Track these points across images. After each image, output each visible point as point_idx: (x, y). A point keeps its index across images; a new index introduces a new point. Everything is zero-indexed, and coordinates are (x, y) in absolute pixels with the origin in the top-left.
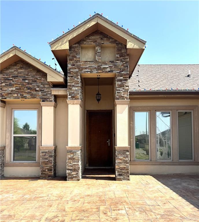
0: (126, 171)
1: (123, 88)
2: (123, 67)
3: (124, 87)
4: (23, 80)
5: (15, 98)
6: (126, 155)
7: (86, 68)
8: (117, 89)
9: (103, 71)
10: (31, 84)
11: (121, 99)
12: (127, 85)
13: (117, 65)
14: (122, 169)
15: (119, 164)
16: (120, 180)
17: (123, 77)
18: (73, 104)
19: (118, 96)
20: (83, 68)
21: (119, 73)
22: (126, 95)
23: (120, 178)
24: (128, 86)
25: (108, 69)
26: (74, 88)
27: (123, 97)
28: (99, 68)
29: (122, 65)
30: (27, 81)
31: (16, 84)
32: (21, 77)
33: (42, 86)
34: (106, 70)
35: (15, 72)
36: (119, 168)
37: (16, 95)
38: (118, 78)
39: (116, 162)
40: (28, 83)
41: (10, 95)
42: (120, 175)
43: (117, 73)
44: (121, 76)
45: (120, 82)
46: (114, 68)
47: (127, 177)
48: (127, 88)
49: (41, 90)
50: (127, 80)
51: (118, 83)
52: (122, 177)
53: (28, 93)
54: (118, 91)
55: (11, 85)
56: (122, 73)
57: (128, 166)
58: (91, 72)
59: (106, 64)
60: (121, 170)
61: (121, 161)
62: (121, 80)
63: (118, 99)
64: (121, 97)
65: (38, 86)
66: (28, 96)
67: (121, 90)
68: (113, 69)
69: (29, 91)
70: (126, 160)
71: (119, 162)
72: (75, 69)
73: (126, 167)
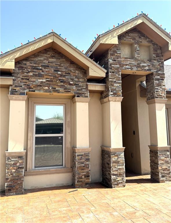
0: (168, 172)
1: (160, 87)
2: (159, 67)
3: (162, 86)
4: (55, 71)
5: (46, 91)
6: (167, 155)
7: (126, 65)
8: (155, 87)
9: (143, 69)
10: (64, 76)
11: (159, 98)
12: (164, 84)
13: (154, 65)
15: (162, 165)
16: (163, 182)
17: (160, 77)
18: (115, 101)
19: (156, 95)
20: (123, 65)
21: (156, 72)
22: (164, 94)
23: (163, 180)
25: (147, 68)
26: (115, 85)
27: (161, 96)
28: (138, 66)
29: (158, 65)
30: (59, 73)
31: (46, 75)
32: (52, 67)
33: (76, 79)
34: (145, 68)
35: (45, 61)
36: (161, 169)
37: (47, 88)
38: (156, 77)
39: (159, 163)
40: (61, 75)
41: (39, 88)
42: (163, 177)
43: (155, 72)
44: (158, 76)
45: (157, 81)
46: (152, 66)
47: (169, 178)
48: (164, 87)
49: (75, 84)
50: (164, 79)
51: (156, 82)
53: (61, 86)
54: (157, 90)
55: (40, 76)
56: (159, 72)
57: (169, 167)
58: (132, 69)
59: (145, 62)
60: (163, 171)
61: (163, 162)
62: (158, 80)
63: (157, 98)
64: (159, 96)
65: (72, 80)
66: (61, 90)
67: (159, 89)
68: (151, 68)
69: (62, 84)
70: (167, 160)
71: (161, 163)
72: (117, 64)
73: (167, 168)
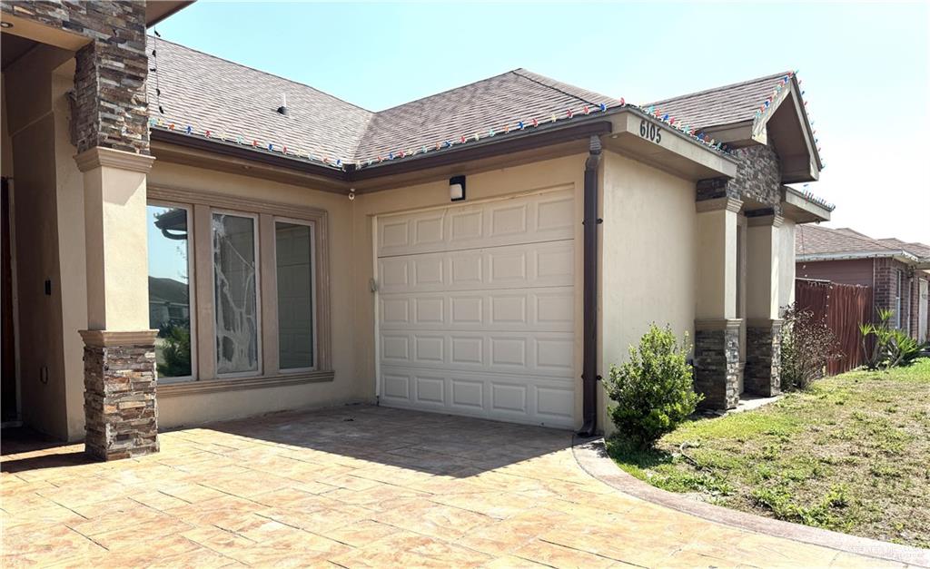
0: (146, 421)
1: (126, 105)
2: (121, 24)
3: (131, 104)
6: (145, 362)
8: (102, 103)
9: (38, 15)
11: (119, 147)
12: (141, 98)
13: (100, 10)
14: (128, 415)
15: (117, 398)
16: (122, 458)
17: (126, 65)
19: (107, 135)
21: (108, 41)
22: (140, 137)
23: (124, 450)
24: (146, 105)
25: (61, 15)
27: (128, 141)
29: (119, 16)
34: (50, 13)
36: (116, 411)
38: (104, 61)
39: (106, 390)
42: (121, 437)
43: (101, 40)
44: (118, 59)
45: (112, 79)
46: (88, 15)
47: (149, 441)
48: (143, 109)
50: (142, 79)
51: (104, 80)
52: (128, 445)
54: (108, 115)
56: (120, 46)
57: (150, 403)
60: (125, 418)
61: (123, 386)
62: (116, 75)
63: (110, 146)
64: (119, 140)
67: (119, 114)
68: (84, 20)
70: (143, 379)
71: (118, 389)
73: (143, 408)
